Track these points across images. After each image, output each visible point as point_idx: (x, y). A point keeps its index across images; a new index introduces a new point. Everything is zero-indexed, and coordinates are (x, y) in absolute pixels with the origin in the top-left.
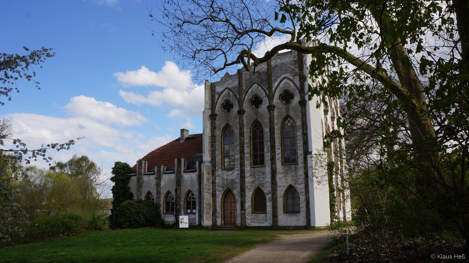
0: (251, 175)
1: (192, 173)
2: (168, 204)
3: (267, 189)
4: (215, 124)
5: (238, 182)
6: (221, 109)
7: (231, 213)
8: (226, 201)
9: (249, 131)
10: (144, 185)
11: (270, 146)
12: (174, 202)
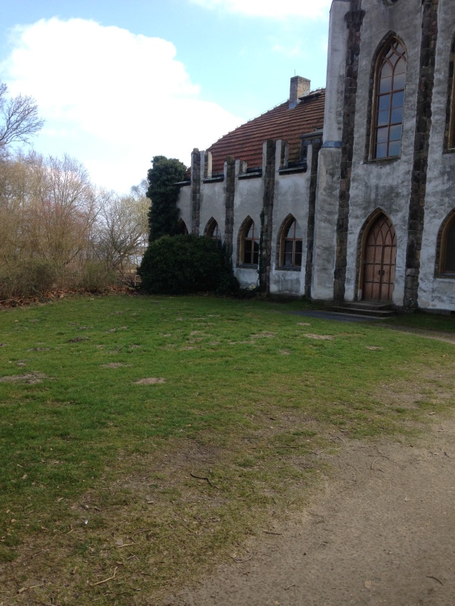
1: (297, 175)
4: (358, 38)
5: (405, 193)
7: (382, 273)
8: (373, 243)
10: (204, 205)
12: (258, 242)
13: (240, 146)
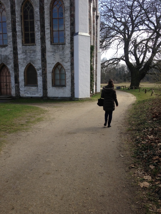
0: (23, 52)
3: (38, 65)
5: (11, 58)
8: (2, 75)
9: (20, 9)
11: (39, 25)
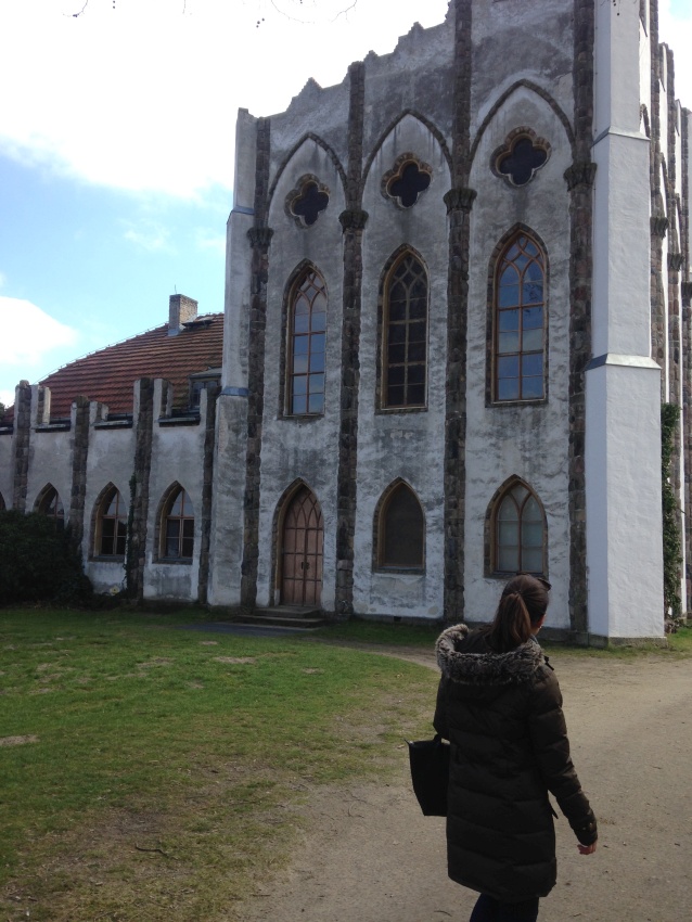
0: (376, 439)
1: (186, 427)
2: (107, 525)
3: (430, 487)
4: (266, 262)
5: (332, 461)
6: (288, 212)
7: (305, 566)
8: (292, 524)
9: (377, 285)
10: (34, 465)
11: (446, 338)
12: (125, 521)
13: (96, 381)
